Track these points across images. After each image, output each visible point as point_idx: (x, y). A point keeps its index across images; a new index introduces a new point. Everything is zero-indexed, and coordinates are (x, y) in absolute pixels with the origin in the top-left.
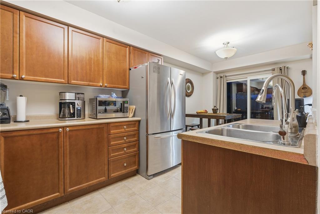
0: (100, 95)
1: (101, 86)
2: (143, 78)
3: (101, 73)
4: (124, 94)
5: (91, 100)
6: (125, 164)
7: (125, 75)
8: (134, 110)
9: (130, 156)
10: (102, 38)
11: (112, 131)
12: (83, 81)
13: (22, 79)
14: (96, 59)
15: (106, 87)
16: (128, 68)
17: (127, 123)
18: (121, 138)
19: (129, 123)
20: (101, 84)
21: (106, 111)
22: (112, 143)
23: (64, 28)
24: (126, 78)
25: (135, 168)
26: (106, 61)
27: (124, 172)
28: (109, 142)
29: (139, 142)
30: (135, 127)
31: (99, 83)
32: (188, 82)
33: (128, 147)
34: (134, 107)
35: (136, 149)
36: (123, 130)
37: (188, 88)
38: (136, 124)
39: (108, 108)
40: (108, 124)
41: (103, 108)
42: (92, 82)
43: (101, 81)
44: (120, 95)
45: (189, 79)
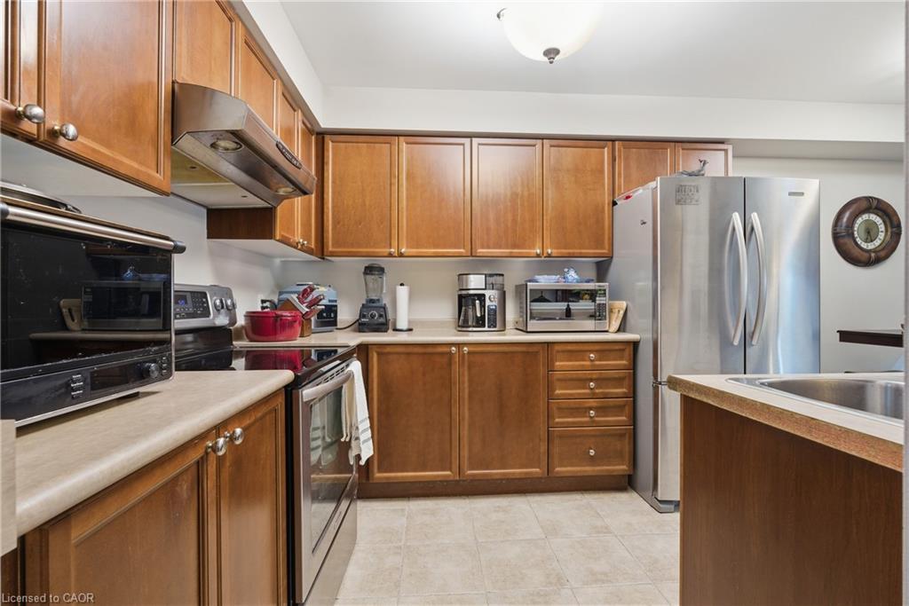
0: (537, 277)
1: (538, 256)
2: (644, 223)
3: (539, 224)
4: (602, 269)
5: (521, 289)
6: (592, 452)
7: (599, 222)
8: (622, 312)
9: (604, 435)
10: (539, 142)
11: (557, 363)
12: (500, 248)
13: (401, 255)
14: (526, 194)
15: (549, 256)
16: (607, 200)
17: (597, 347)
18: (583, 382)
19: (605, 349)
20: (538, 251)
21: (568, 314)
22: (558, 392)
23: (463, 144)
24: (603, 228)
25: (622, 468)
26: (550, 194)
27: (588, 470)
28: (550, 388)
29: (634, 402)
30: (621, 359)
31: (534, 248)
32: (867, 210)
33: (601, 410)
34: (624, 304)
35: (623, 418)
36: (588, 363)
37: (868, 232)
38: (624, 350)
40: (549, 344)
41: (562, 306)
42: (518, 247)
43: (539, 244)
44: (592, 274)
45: (868, 199)
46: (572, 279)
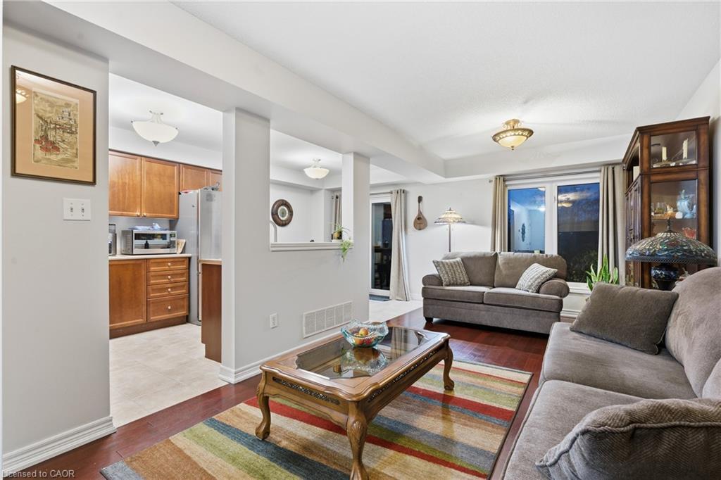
0: (137, 227)
1: (138, 216)
2: (193, 206)
3: (138, 200)
4: (173, 223)
5: (125, 233)
6: (169, 307)
7: (172, 201)
8: (183, 245)
9: (175, 299)
10: (140, 158)
11: (152, 269)
12: (115, 210)
14: (131, 183)
15: (145, 216)
16: (176, 191)
17: (171, 260)
18: (165, 276)
19: (175, 261)
20: (139, 214)
21: (147, 246)
22: (152, 282)
24: (174, 205)
25: (183, 313)
26: (145, 184)
27: (167, 316)
28: (147, 280)
29: (189, 284)
30: (183, 265)
31: (136, 212)
32: (282, 205)
33: (173, 288)
34: (184, 241)
35: (184, 291)
36: (167, 267)
37: (283, 213)
38: (184, 261)
39: (150, 242)
40: (146, 259)
42: (126, 211)
43: (138, 210)
44: (167, 226)
45: (283, 200)
46: (157, 228)
